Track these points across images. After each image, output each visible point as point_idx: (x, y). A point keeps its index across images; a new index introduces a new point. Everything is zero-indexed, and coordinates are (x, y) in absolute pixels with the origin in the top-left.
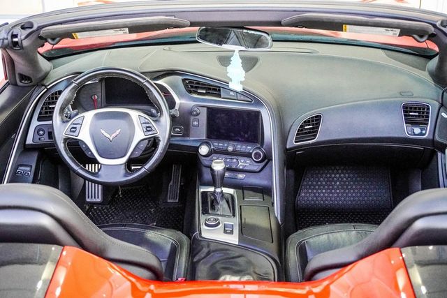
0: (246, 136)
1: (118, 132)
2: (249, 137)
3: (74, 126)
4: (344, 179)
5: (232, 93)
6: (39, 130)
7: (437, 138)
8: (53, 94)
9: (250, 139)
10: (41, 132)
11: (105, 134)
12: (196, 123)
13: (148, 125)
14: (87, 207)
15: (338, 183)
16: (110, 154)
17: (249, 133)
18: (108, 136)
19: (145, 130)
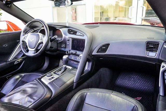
1: (33, 39)
4: (135, 78)
5: (79, 33)
7: (160, 58)
12: (68, 43)
13: (41, 38)
15: (132, 79)
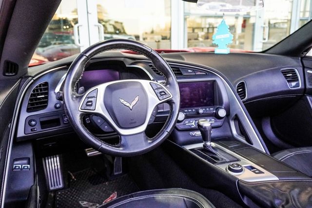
0: (205, 101)
1: (137, 99)
2: (207, 102)
3: (90, 100)
5: (189, 71)
6: (30, 121)
7: (308, 86)
8: (37, 87)
9: (208, 103)
10: (33, 123)
11: (125, 103)
13: (161, 90)
14: (52, 195)
16: (132, 123)
17: (207, 99)
18: (128, 104)
19: (159, 95)
